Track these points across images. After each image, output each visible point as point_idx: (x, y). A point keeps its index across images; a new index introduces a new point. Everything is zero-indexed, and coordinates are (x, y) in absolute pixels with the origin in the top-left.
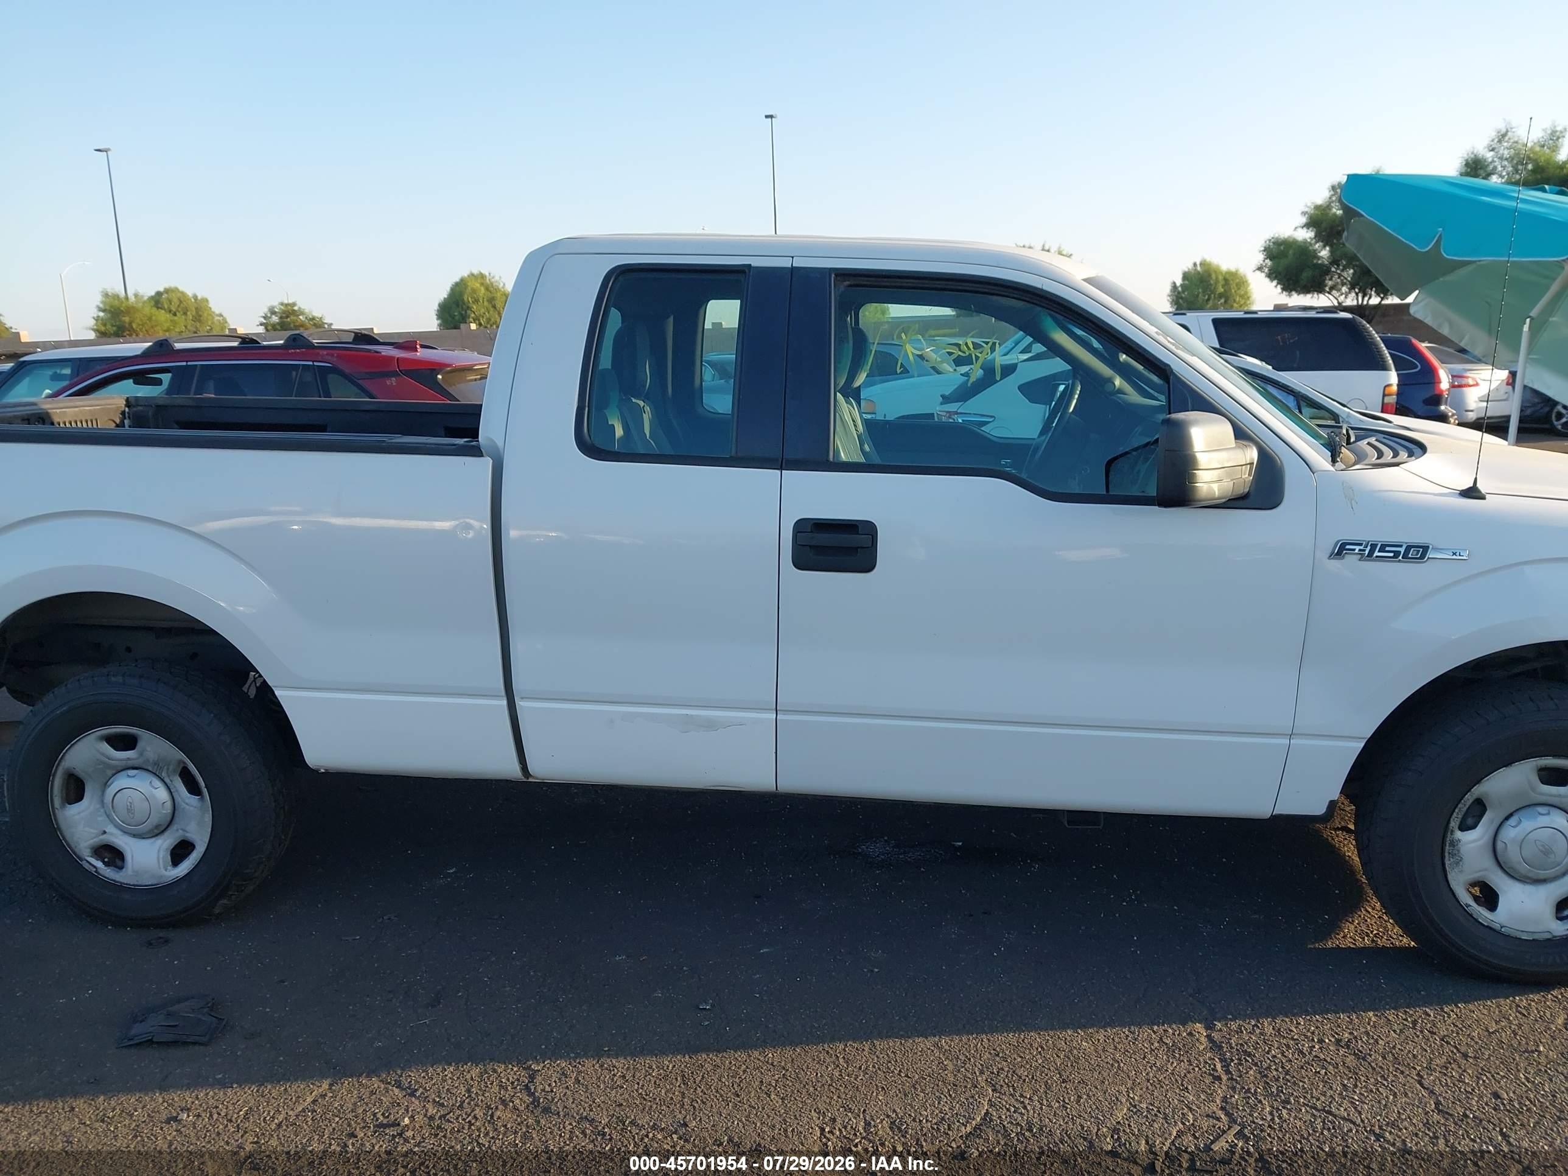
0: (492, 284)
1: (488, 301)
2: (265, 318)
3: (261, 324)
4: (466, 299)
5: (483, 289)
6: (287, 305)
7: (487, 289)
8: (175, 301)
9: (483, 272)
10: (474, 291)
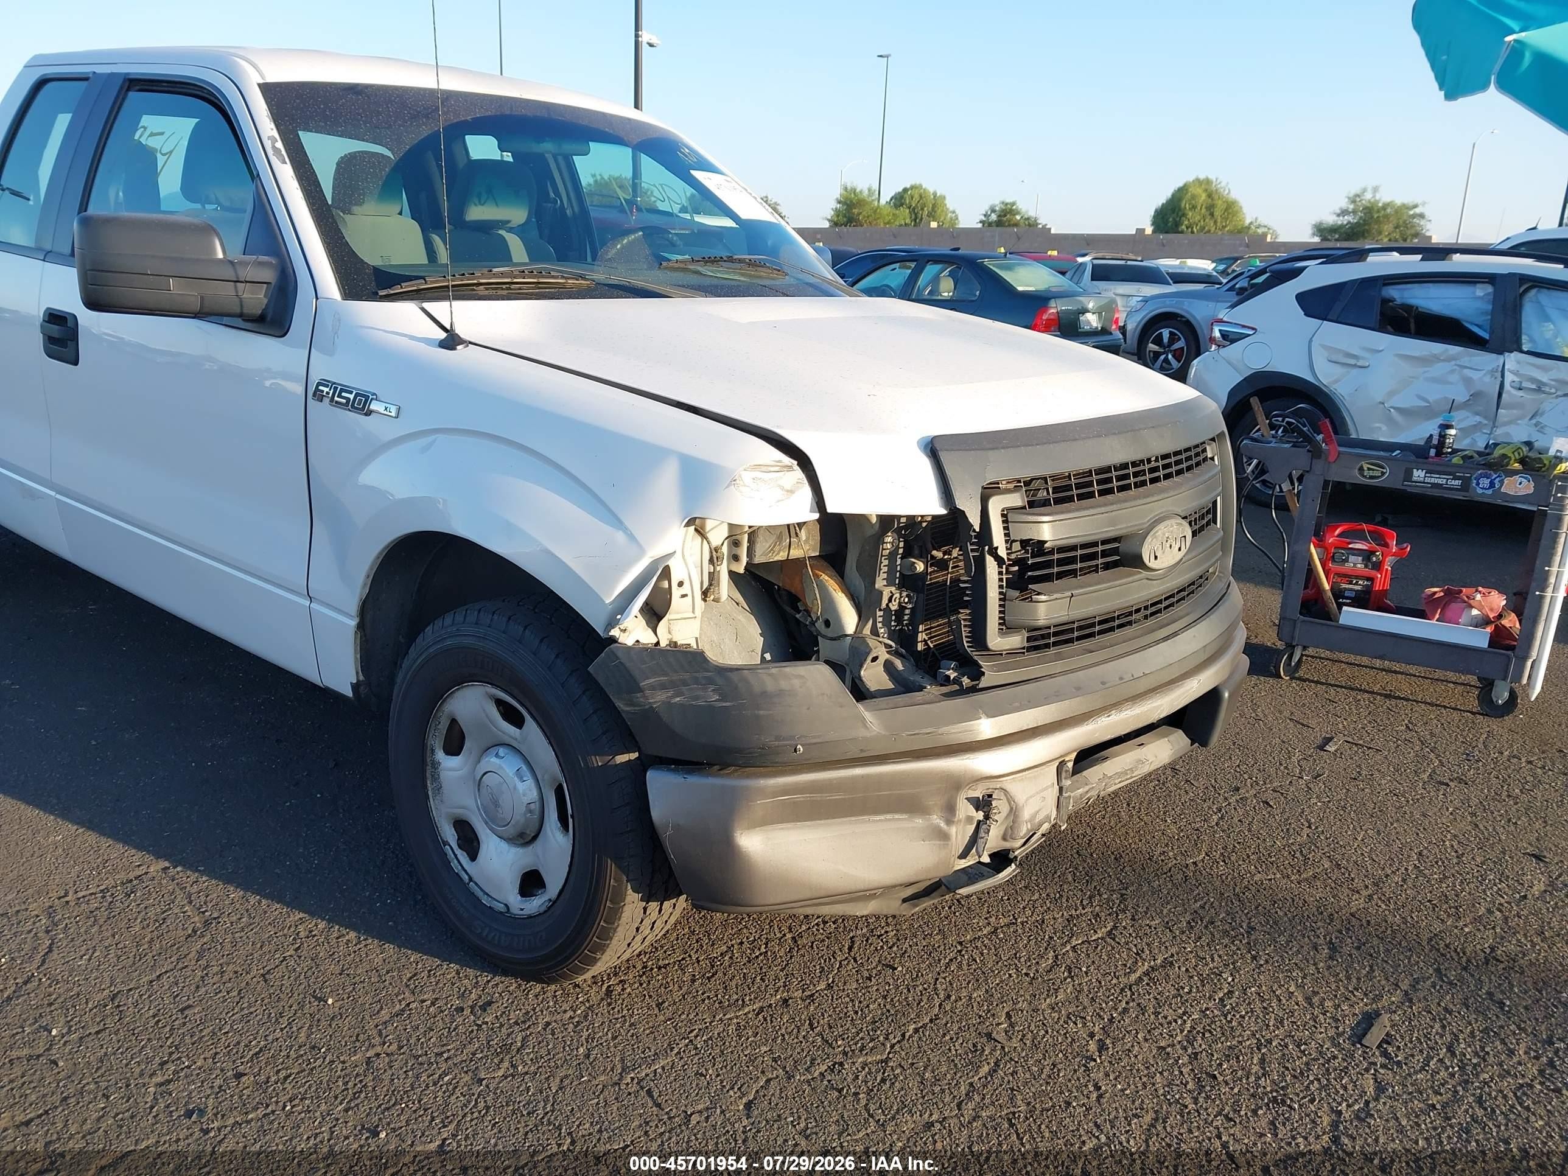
0: (1217, 190)
1: (1206, 208)
2: (985, 216)
3: (981, 222)
4: (1183, 205)
5: (1204, 196)
6: (1007, 204)
7: (1210, 196)
8: (916, 197)
9: (1210, 177)
10: (1193, 197)
